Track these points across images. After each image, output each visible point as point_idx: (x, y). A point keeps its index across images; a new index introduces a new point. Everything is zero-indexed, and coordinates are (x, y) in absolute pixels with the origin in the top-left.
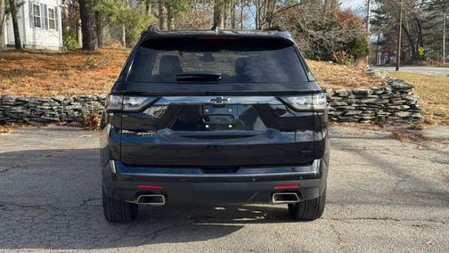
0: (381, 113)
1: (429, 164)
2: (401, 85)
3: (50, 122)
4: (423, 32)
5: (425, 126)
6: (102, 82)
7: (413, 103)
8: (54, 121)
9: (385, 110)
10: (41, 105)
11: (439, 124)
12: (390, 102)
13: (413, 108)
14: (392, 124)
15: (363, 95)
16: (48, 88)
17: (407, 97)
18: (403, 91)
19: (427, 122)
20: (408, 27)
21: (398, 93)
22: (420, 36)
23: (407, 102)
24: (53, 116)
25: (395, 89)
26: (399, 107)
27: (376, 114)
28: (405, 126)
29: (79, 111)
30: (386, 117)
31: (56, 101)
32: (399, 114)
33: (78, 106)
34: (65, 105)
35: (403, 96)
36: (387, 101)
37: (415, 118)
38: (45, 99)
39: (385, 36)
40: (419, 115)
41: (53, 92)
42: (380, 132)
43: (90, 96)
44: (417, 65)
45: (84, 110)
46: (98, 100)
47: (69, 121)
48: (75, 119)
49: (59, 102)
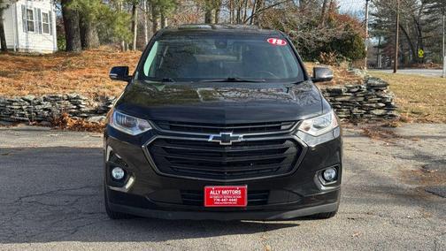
0: (356, 110)
1: (390, 159)
2: (377, 83)
3: (19, 121)
4: (423, 35)
5: (399, 124)
6: (75, 82)
7: (388, 101)
8: (24, 121)
9: (360, 108)
10: (11, 104)
11: (414, 121)
12: (365, 100)
13: (389, 106)
14: (367, 122)
15: (338, 93)
16: (20, 87)
17: (382, 95)
18: (378, 89)
19: (402, 120)
20: (407, 30)
21: (373, 91)
22: (420, 39)
23: (383, 100)
24: (23, 115)
25: (370, 87)
26: (374, 105)
27: (351, 113)
28: (379, 124)
29: (49, 110)
30: (362, 115)
31: (26, 100)
32: (374, 112)
33: (48, 105)
34: (35, 105)
35: (378, 94)
36: (362, 99)
37: (390, 116)
38: (14, 98)
39: (385, 39)
40: (394, 113)
41: (24, 92)
42: (352, 130)
43: (60, 96)
44: (417, 67)
45: (54, 109)
46: (69, 99)
47: (39, 121)
48: (45, 118)
49: (29, 101)
